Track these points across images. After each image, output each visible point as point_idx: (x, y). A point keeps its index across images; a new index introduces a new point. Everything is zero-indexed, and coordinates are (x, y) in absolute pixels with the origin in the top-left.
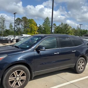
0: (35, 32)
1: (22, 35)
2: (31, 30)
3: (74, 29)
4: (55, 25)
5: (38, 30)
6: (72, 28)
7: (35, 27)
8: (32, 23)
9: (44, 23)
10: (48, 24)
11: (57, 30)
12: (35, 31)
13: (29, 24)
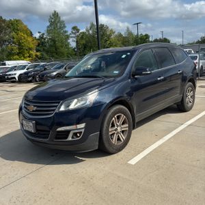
0: (31, 52)
1: (5, 64)
2: (19, 49)
3: (120, 35)
4: (78, 30)
5: (38, 46)
6: (116, 33)
7: (30, 39)
8: (18, 30)
9: (48, 27)
10: (60, 28)
11: (84, 42)
12: (30, 49)
13: (10, 32)
